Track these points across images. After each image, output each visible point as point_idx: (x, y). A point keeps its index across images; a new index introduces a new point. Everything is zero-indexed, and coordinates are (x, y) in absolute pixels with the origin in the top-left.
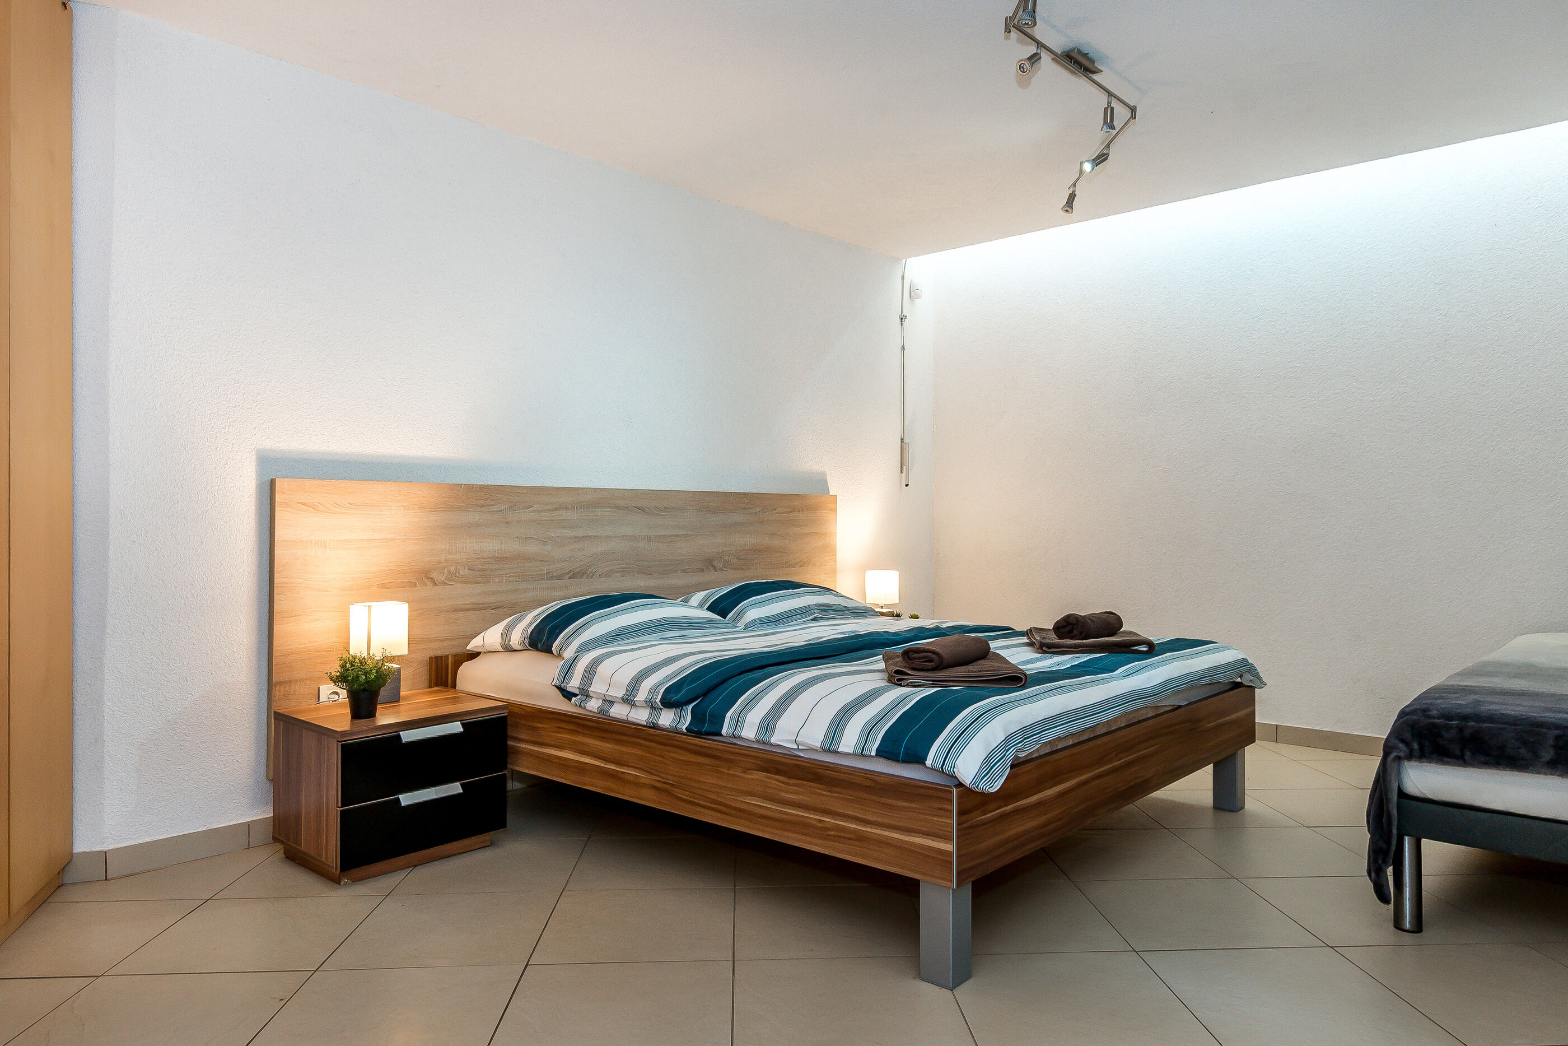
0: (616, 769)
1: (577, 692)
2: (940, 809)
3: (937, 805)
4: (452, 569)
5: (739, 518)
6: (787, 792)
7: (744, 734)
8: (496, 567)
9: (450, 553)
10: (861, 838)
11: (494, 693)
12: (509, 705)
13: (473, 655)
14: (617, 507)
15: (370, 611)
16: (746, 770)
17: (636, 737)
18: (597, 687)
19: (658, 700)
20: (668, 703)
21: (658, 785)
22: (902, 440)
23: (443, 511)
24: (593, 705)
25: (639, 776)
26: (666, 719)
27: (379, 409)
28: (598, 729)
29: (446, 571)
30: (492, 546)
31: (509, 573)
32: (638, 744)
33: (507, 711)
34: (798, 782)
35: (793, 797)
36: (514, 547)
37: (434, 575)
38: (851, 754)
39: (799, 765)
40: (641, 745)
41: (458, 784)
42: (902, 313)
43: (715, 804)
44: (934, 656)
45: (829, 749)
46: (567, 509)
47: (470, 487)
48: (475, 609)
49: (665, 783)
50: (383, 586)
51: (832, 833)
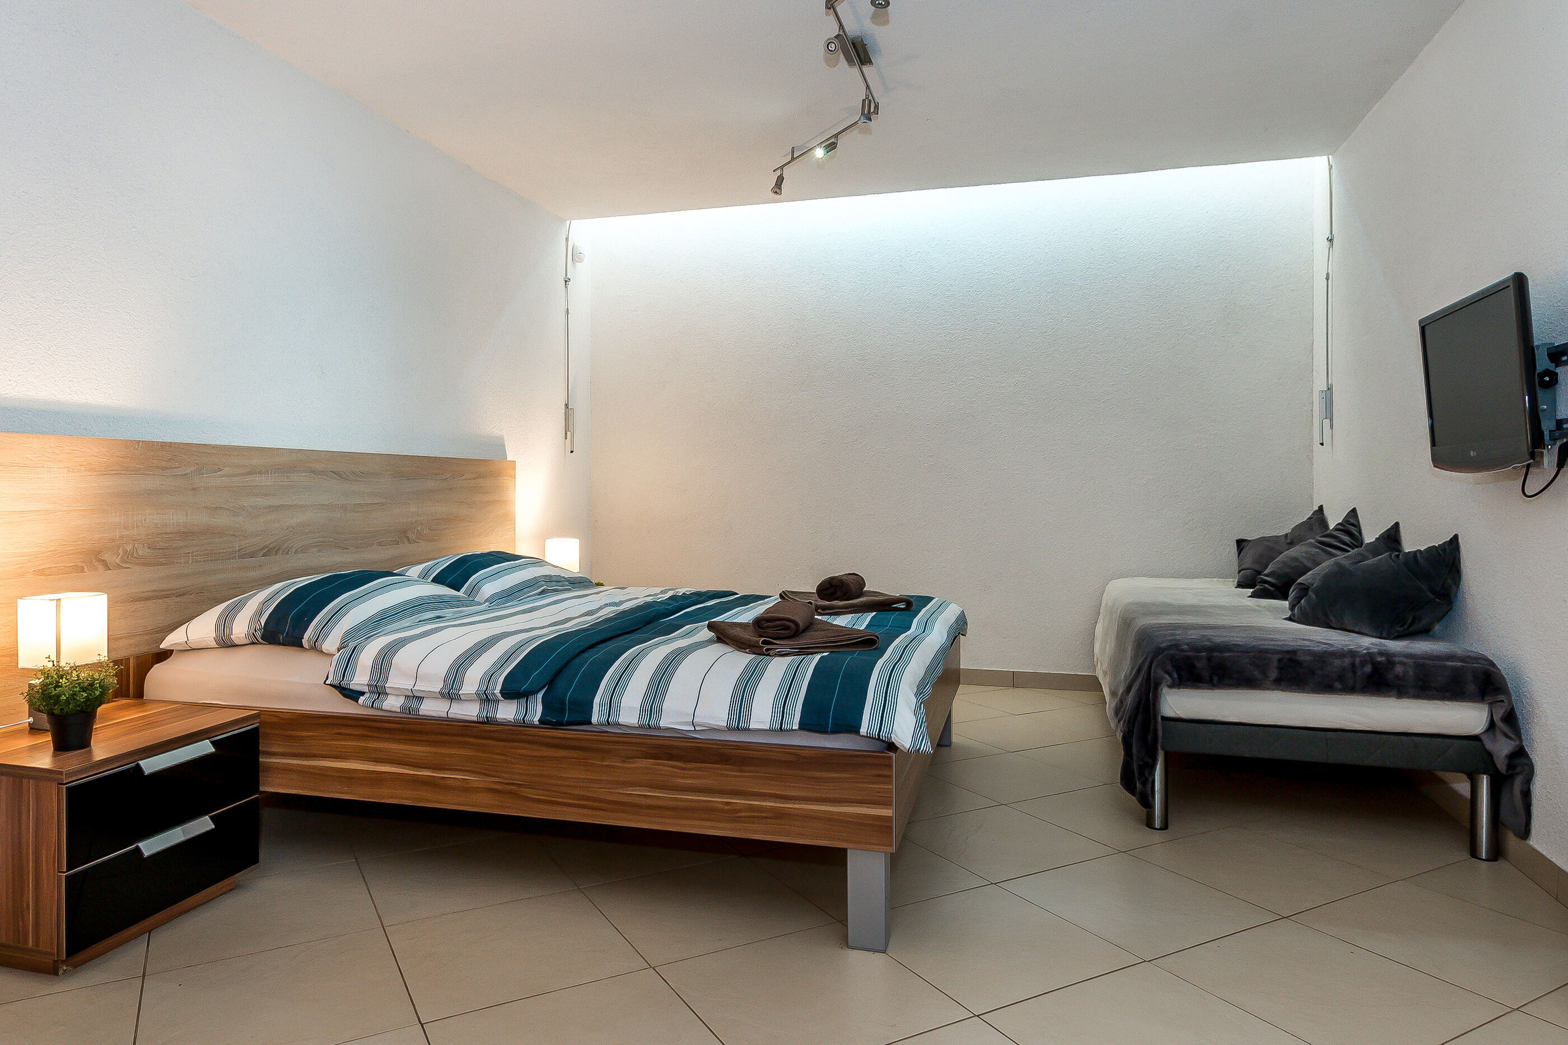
0: (433, 774)
1: (366, 689)
2: (879, 776)
3: (874, 772)
4: (129, 548)
5: (430, 484)
6: (682, 777)
7: (622, 720)
8: (181, 544)
9: (125, 528)
10: (780, 815)
11: (220, 700)
12: (260, 714)
13: (163, 656)
14: (313, 472)
15: (58, 606)
16: (627, 759)
17: (462, 735)
18: (395, 681)
19: (497, 691)
20: (512, 691)
21: (497, 787)
22: (567, 406)
23: (115, 474)
24: (393, 704)
25: (467, 779)
26: (507, 712)
27: (29, 338)
28: (402, 731)
29: (121, 551)
30: (175, 519)
31: (197, 551)
32: (466, 743)
33: (258, 720)
34: (698, 765)
35: (691, 782)
36: (201, 519)
37: (106, 556)
38: (768, 730)
39: (699, 747)
40: (471, 744)
41: (207, 817)
42: (566, 276)
43: (582, 799)
44: (791, 624)
45: (738, 727)
46: (260, 473)
47: (149, 445)
48: (158, 597)
49: (508, 784)
50: (41, 572)
51: (743, 814)
